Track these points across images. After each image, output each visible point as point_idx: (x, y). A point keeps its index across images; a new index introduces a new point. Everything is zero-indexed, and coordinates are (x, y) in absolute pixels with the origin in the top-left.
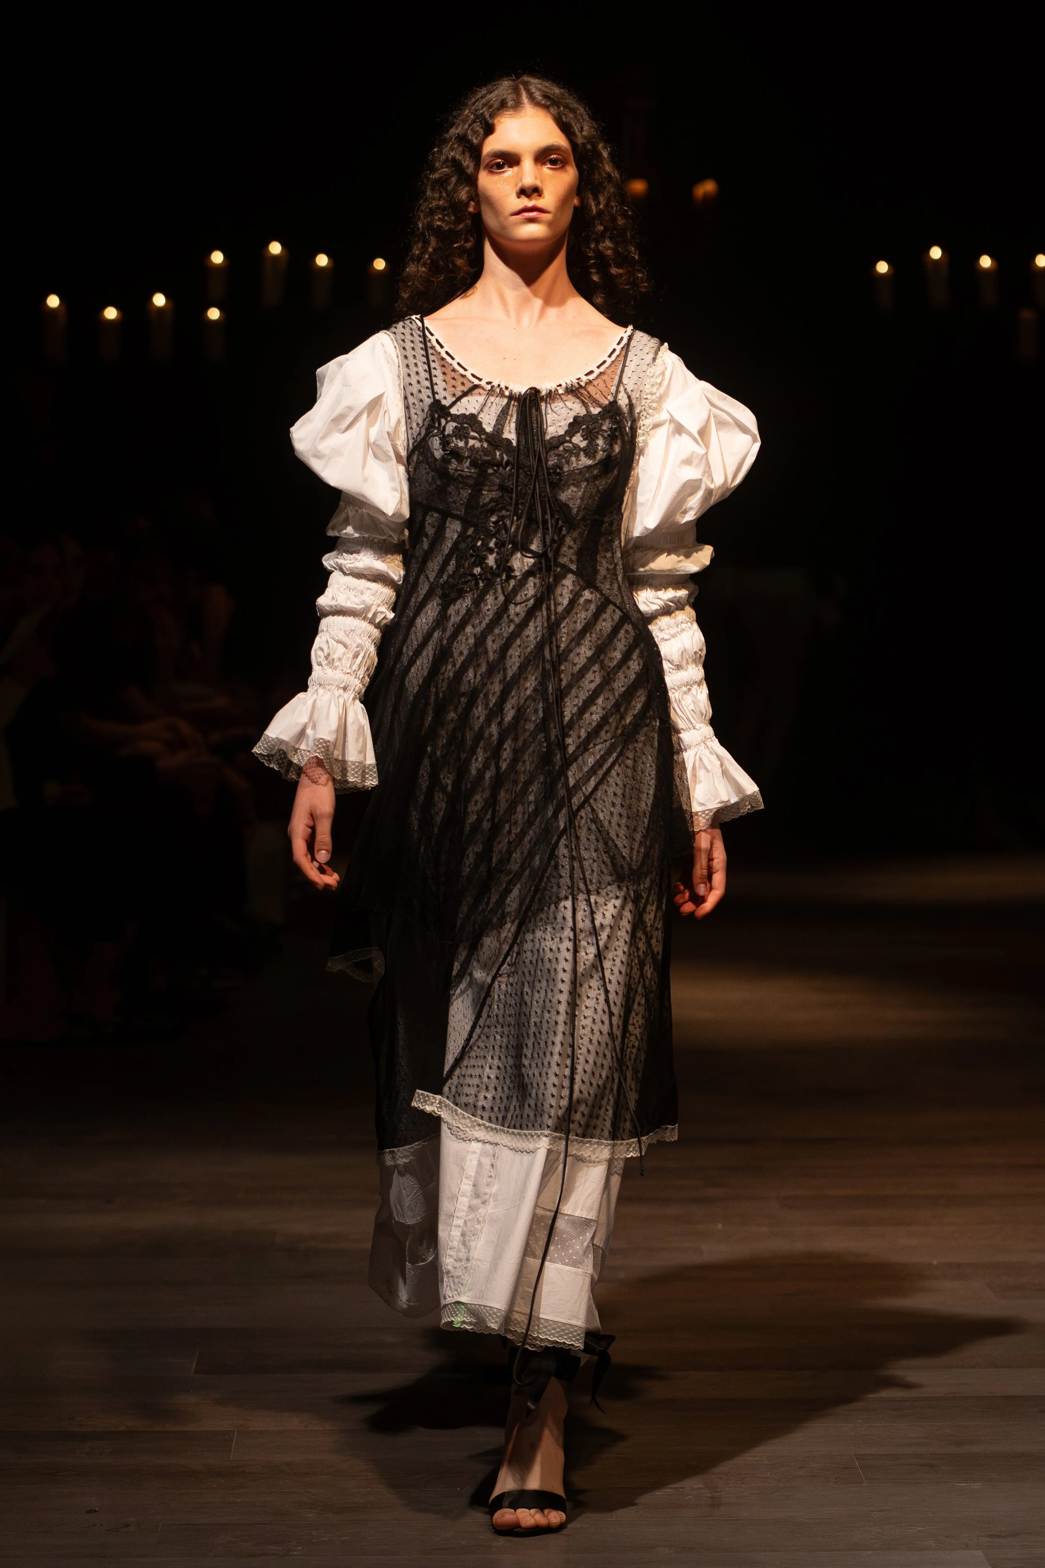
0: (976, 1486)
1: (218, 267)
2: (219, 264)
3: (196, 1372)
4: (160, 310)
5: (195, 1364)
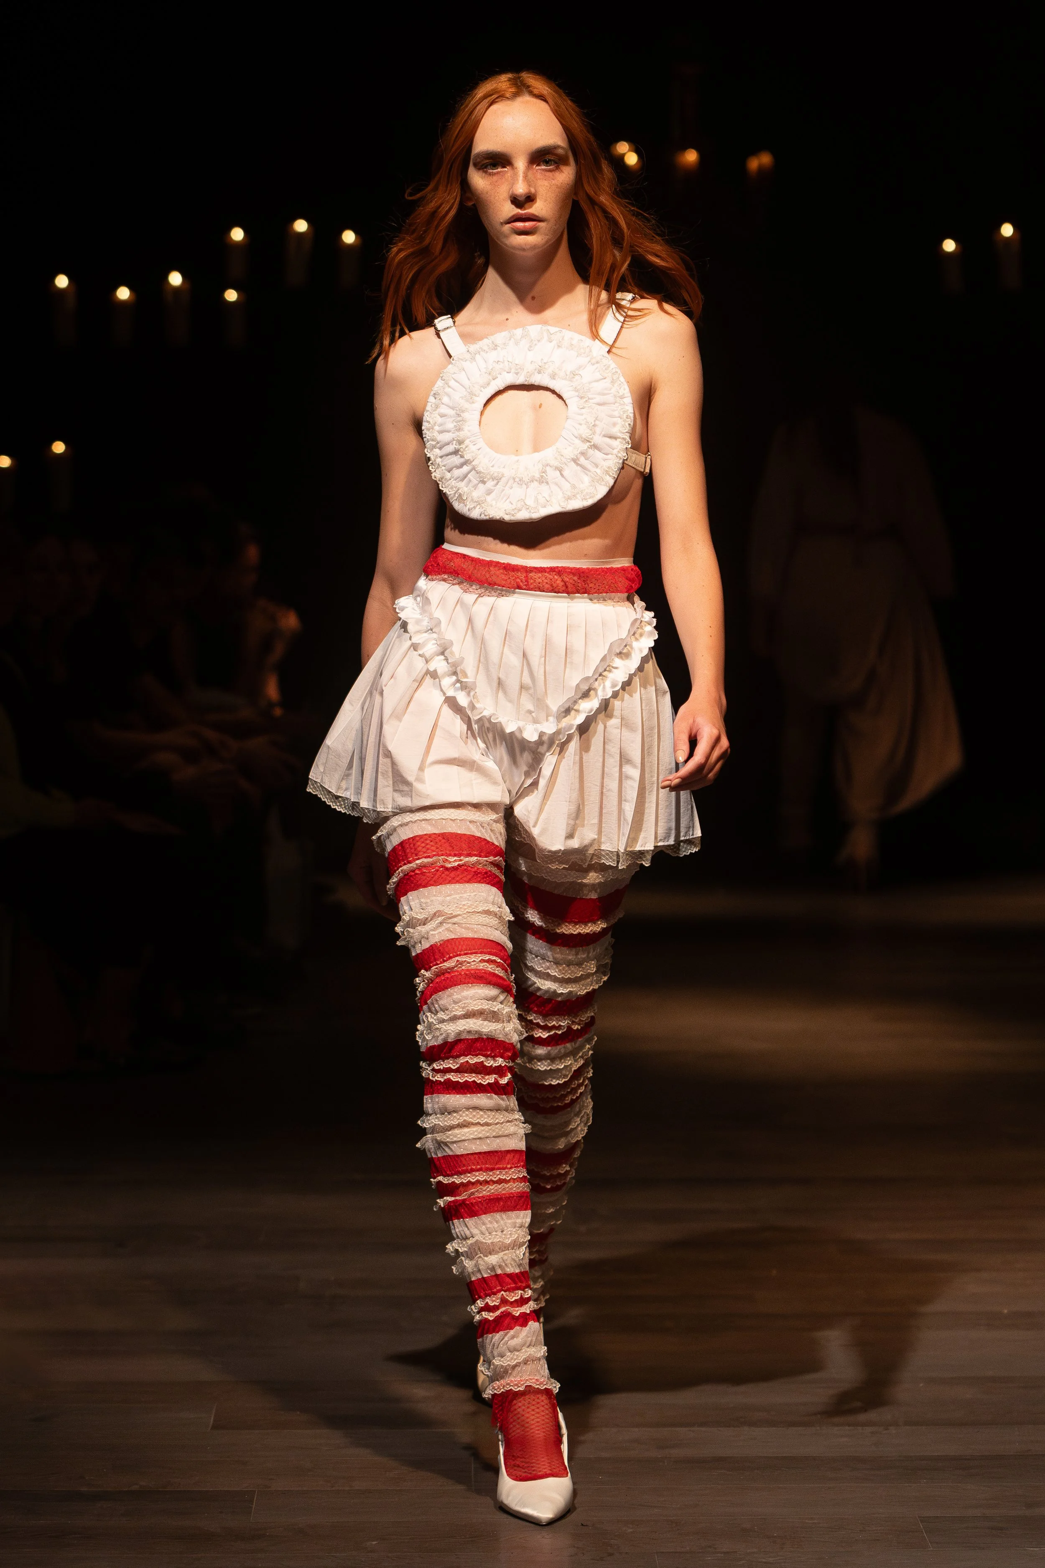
1: (237, 244)
2: (240, 241)
3: (215, 1427)
4: (176, 290)
5: (212, 1418)
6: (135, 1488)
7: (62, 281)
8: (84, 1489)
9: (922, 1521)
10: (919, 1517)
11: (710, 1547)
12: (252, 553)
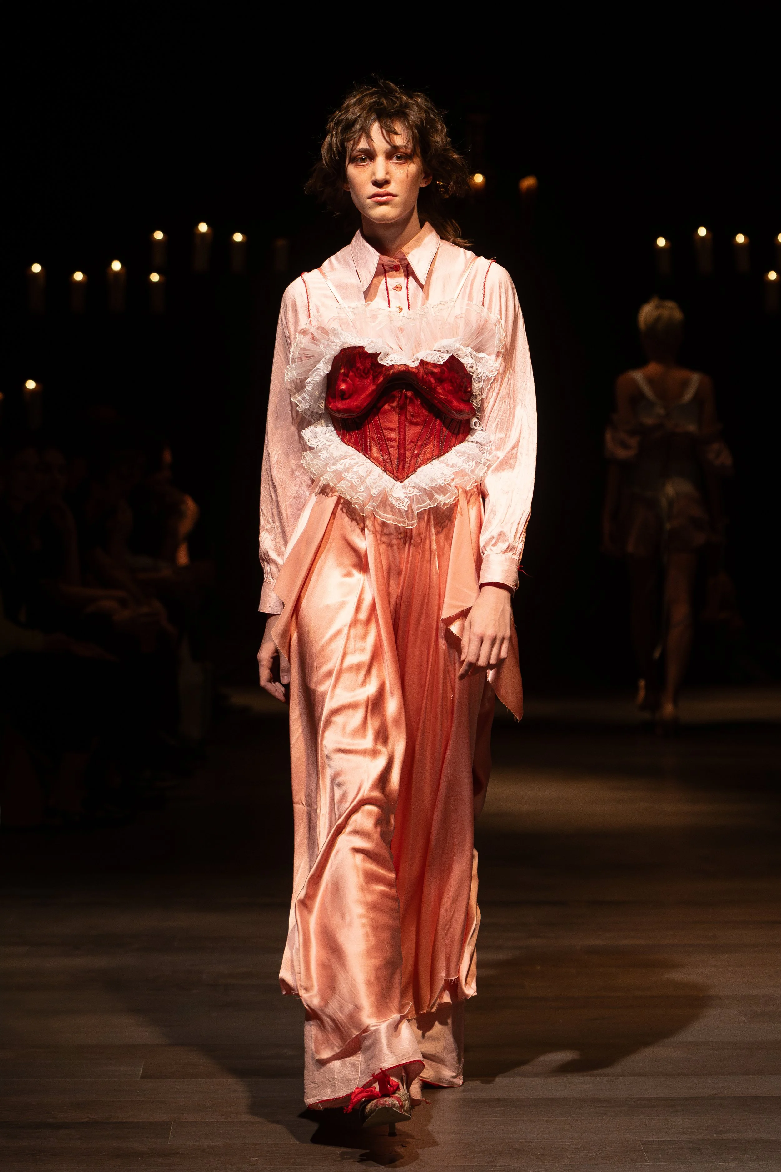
0: (732, 1164)
1: (159, 242)
2: (161, 240)
3: (142, 1077)
4: (116, 273)
5: (141, 1071)
6: (87, 1120)
7: (36, 268)
9: (643, 1144)
10: (640, 1141)
11: (493, 1162)
12: (167, 456)
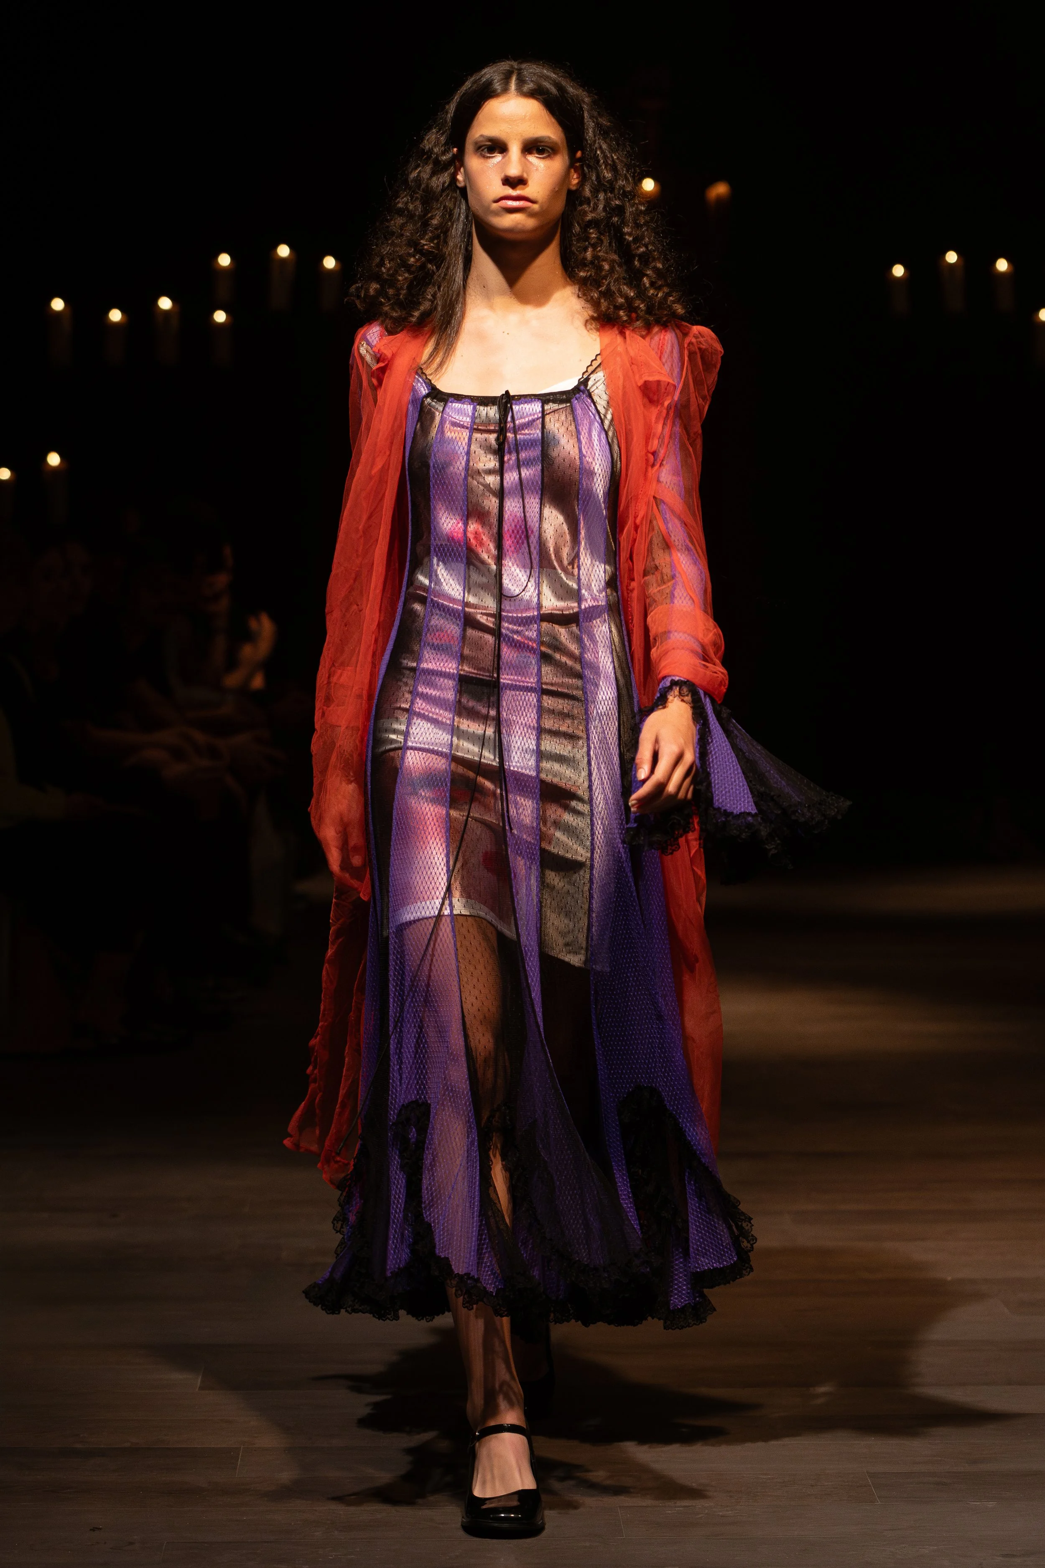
0: (991, 1504)
1: (224, 269)
2: (226, 267)
3: (203, 1388)
4: (166, 313)
5: (200, 1379)
6: (127, 1445)
7: (58, 304)
8: (78, 1446)
9: (870, 1477)
10: (867, 1473)
